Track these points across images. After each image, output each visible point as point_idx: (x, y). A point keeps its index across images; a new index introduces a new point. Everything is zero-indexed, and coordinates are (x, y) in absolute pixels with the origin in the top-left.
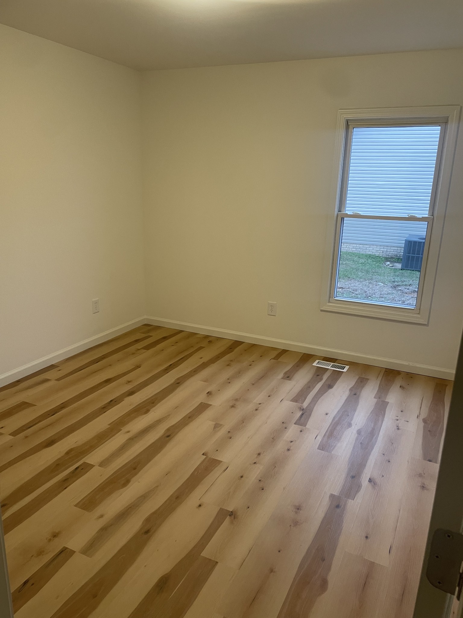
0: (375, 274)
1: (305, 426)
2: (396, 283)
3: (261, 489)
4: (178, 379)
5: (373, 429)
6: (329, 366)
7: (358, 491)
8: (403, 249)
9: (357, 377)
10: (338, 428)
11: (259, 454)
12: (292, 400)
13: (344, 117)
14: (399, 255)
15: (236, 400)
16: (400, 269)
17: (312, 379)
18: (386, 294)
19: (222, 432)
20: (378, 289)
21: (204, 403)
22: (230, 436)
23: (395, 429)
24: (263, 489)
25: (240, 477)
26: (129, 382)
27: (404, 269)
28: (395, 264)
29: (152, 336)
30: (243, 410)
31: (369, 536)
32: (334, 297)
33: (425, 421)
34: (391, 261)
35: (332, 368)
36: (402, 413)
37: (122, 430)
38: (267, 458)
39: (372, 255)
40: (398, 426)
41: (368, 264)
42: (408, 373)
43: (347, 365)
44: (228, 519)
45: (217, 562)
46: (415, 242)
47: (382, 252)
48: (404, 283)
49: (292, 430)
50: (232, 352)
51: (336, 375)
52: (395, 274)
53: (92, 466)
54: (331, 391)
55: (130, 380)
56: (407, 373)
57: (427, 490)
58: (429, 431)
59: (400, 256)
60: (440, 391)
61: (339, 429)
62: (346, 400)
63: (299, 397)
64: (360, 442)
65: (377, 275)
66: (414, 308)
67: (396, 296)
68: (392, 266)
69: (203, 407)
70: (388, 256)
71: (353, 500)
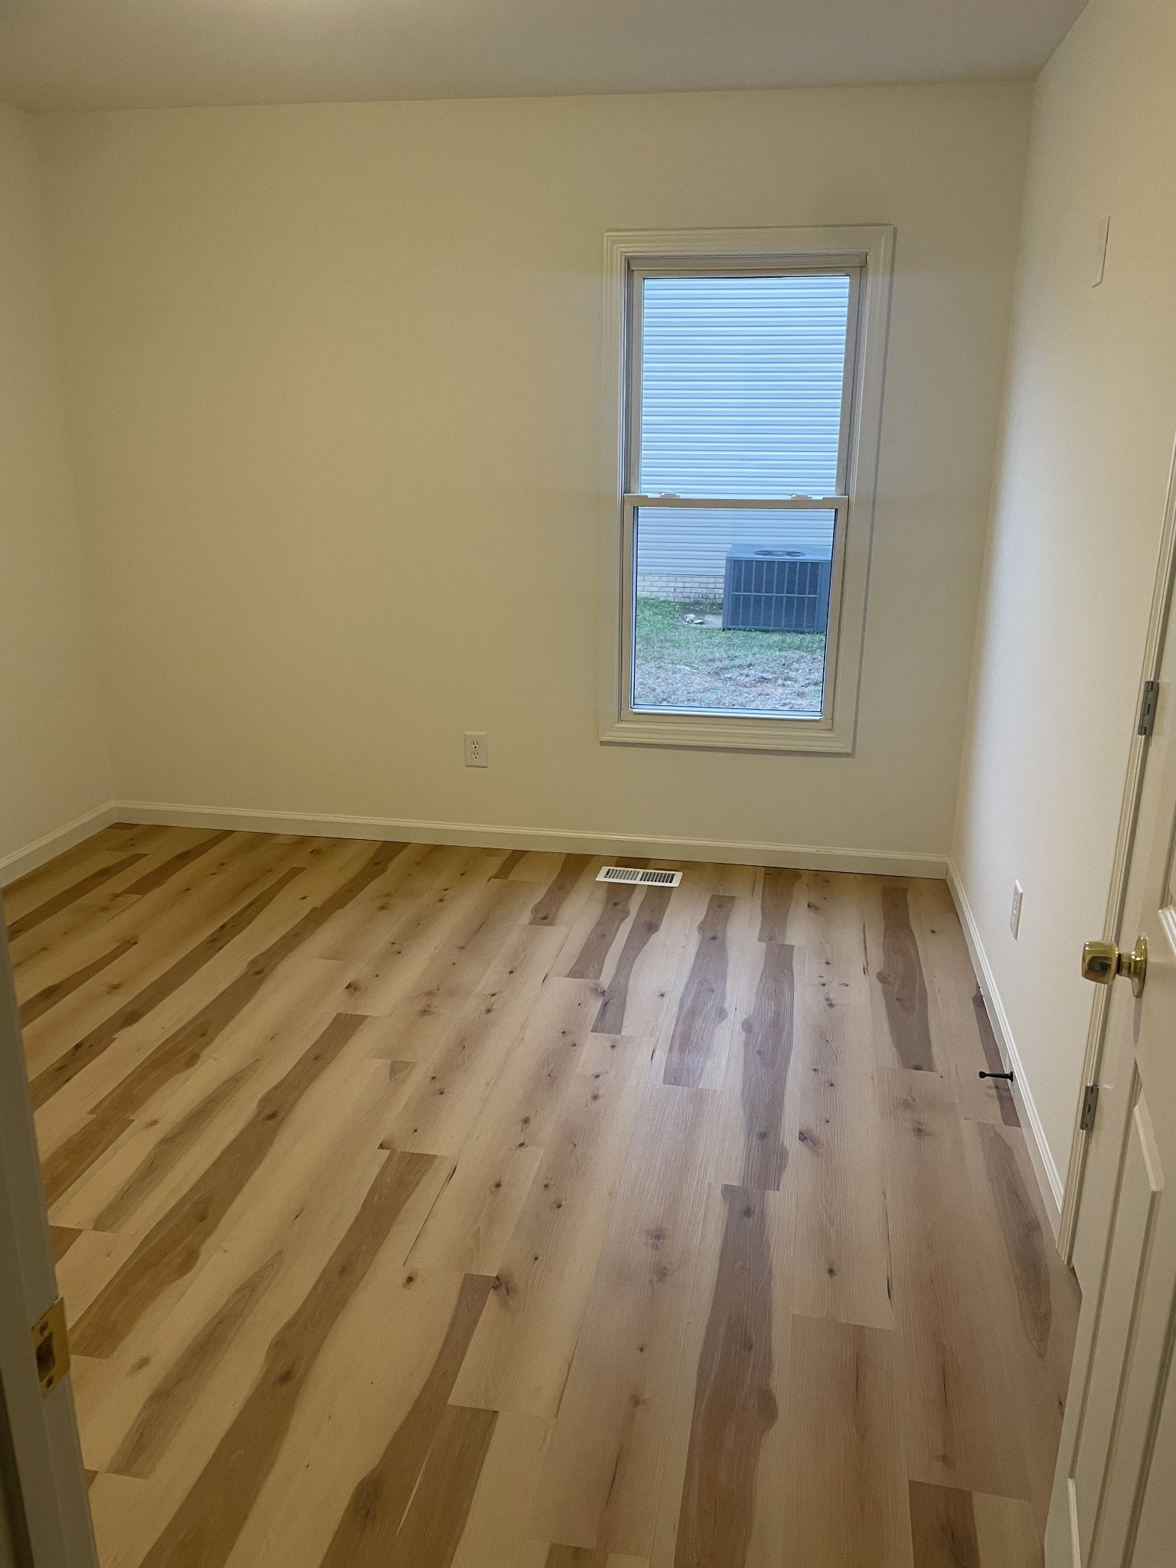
0: (668, 644)
1: (619, 1032)
2: (717, 664)
3: (555, 1206)
4: (254, 962)
5: (778, 1014)
6: (636, 878)
7: (781, 1168)
8: (722, 580)
9: (709, 896)
10: (698, 1024)
11: (526, 1121)
12: (570, 973)
13: (623, 250)
14: (711, 596)
15: (430, 994)
16: (720, 629)
17: (602, 915)
18: (700, 692)
19: (414, 1084)
20: (680, 681)
21: (347, 1015)
22: (438, 1088)
23: (824, 1007)
24: (559, 1206)
25: (494, 1188)
26: (116, 987)
27: (730, 629)
28: (707, 616)
29: (146, 855)
30: (455, 1015)
31: (835, 1269)
32: (631, 708)
33: (882, 978)
34: (697, 611)
35: (643, 883)
36: (829, 966)
37: (133, 1120)
38: (548, 1128)
39: (651, 599)
40: (828, 1000)
41: (645, 623)
42: (817, 873)
43: (677, 871)
44: (492, 1299)
45: (496, 1413)
46: (749, 562)
47: (672, 590)
48: (736, 662)
49: (592, 1049)
50: (383, 871)
51: (659, 899)
52: (712, 640)
53: (75, 1233)
54: (656, 938)
55: (116, 983)
56: (815, 873)
57: (930, 1135)
58: (897, 999)
59: (715, 598)
60: (896, 905)
61: (701, 1027)
62: (697, 956)
63: (586, 964)
64: (757, 1050)
65: (672, 646)
66: (818, 718)
67: (724, 695)
68: (700, 623)
69: (345, 1027)
70: (687, 601)
71: (778, 1189)
